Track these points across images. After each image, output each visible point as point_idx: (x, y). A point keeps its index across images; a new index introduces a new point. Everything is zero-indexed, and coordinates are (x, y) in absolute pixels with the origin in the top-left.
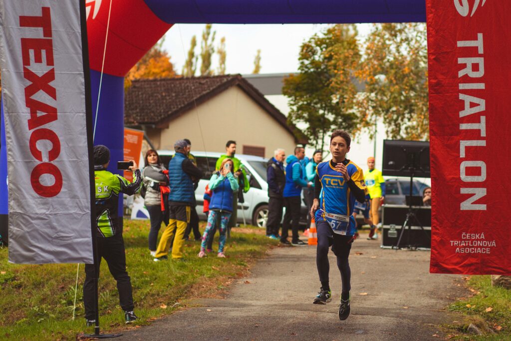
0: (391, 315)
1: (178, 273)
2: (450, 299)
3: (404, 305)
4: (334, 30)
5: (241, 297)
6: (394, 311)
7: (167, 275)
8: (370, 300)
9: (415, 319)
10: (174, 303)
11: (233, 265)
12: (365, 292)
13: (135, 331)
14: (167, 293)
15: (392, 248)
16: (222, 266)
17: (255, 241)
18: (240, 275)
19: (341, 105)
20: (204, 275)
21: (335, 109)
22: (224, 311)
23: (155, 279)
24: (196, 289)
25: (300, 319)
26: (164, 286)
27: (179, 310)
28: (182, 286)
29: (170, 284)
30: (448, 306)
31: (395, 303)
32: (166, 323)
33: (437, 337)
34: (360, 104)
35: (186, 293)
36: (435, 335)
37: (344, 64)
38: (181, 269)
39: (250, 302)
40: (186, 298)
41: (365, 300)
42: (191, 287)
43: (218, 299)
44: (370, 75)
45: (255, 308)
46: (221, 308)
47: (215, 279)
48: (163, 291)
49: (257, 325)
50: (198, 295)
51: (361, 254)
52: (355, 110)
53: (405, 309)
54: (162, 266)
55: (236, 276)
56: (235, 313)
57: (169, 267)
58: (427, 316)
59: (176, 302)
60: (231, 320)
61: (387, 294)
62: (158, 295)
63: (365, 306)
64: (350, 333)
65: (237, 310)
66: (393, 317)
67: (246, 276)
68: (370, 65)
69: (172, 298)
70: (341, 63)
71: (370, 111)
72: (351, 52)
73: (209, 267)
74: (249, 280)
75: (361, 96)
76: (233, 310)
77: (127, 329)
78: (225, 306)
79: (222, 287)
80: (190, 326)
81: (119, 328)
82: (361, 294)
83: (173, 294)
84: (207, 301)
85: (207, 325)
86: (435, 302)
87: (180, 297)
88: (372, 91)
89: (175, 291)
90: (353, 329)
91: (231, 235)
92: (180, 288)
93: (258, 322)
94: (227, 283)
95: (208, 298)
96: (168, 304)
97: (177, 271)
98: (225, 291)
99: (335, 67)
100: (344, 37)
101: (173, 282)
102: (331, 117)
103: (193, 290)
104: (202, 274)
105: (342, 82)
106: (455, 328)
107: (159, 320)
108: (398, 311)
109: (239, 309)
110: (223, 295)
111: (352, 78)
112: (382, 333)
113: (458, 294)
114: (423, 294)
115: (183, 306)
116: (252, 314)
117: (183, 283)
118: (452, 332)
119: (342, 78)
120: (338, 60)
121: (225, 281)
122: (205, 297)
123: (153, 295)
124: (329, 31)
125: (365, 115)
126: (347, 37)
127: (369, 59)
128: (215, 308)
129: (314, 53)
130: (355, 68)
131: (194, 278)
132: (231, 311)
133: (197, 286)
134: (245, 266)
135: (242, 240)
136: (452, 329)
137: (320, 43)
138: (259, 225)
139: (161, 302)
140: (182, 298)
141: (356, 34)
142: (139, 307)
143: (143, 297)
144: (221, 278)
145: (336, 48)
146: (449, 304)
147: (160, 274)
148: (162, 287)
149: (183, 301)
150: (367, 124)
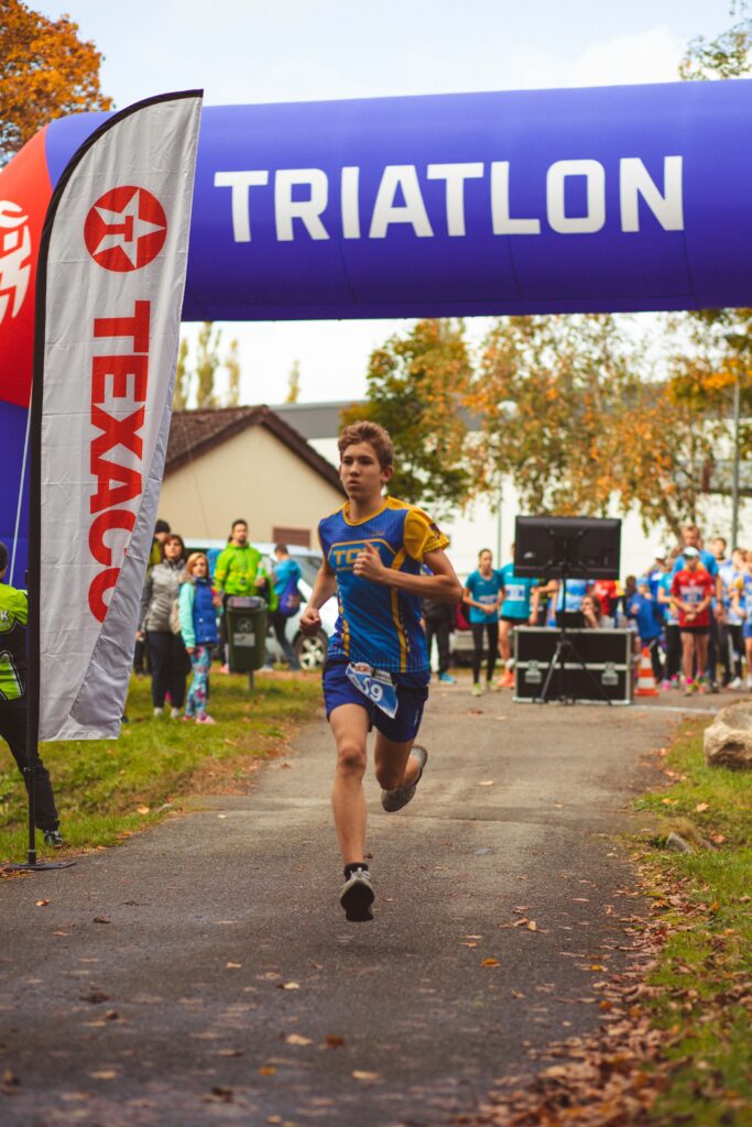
0: (535, 819)
1: (167, 752)
2: (634, 790)
3: (557, 803)
4: (427, 326)
5: (278, 791)
6: (539, 813)
7: (148, 755)
8: (498, 793)
9: (575, 825)
10: (161, 805)
11: (261, 737)
12: (489, 779)
13: (98, 857)
14: (148, 787)
15: (534, 702)
16: (243, 738)
17: (298, 694)
18: (272, 754)
19: (440, 455)
20: (211, 755)
21: (430, 463)
22: (248, 818)
23: (127, 762)
24: (198, 779)
25: (380, 829)
26: (143, 775)
27: (171, 817)
28: (175, 774)
29: (155, 773)
30: (631, 803)
31: (541, 799)
32: (150, 841)
33: (614, 858)
34: (473, 454)
35: (181, 786)
36: (611, 854)
37: (445, 385)
38: (171, 745)
39: (291, 801)
40: (182, 794)
41: (489, 793)
42: (191, 776)
43: (236, 796)
44: (488, 403)
45: (300, 811)
46: (243, 813)
47: (230, 762)
48: (141, 785)
49: (306, 842)
50: (203, 790)
51: (480, 713)
52: (464, 464)
53: (557, 809)
54: (139, 740)
55: (267, 755)
56: (267, 822)
57: (151, 742)
58: (597, 820)
59: (164, 802)
60: (260, 833)
61: (526, 783)
62: (134, 790)
63: (490, 804)
64: (466, 853)
65: (271, 816)
66: (538, 823)
67: (284, 755)
68: (489, 386)
69: (158, 795)
70: (439, 383)
71: (490, 466)
72: (457, 365)
73: (219, 740)
74: (288, 762)
75: (474, 439)
76: (264, 816)
77: (83, 852)
78: (249, 809)
79: (243, 776)
80: (189, 845)
81: (70, 851)
82: (483, 783)
83: (158, 789)
84: (217, 800)
85: (220, 845)
86: (609, 795)
87: (172, 792)
88: (492, 430)
89: (163, 782)
90: (470, 847)
91: (257, 684)
92: (171, 778)
93: (307, 837)
94: (252, 768)
95: (220, 794)
96: (151, 806)
97: (166, 748)
98: (248, 783)
99: (430, 390)
100: (442, 337)
101: (158, 767)
102: (423, 475)
103: (192, 781)
104: (208, 753)
105: (441, 416)
106: (644, 842)
107: (137, 836)
108: (546, 813)
109: (274, 813)
110: (246, 789)
111: (460, 409)
112: (521, 852)
113: (647, 781)
114: (588, 781)
115: (177, 810)
116: (296, 822)
117: (176, 770)
118: (639, 848)
119: (441, 408)
120: (433, 378)
121: (247, 764)
122: (215, 793)
123: (124, 791)
124: (419, 329)
125: (481, 472)
126: (448, 335)
127: (487, 377)
128: (232, 813)
129: (393, 366)
130: (464, 392)
131: (194, 760)
132: (259, 817)
133: (201, 774)
134: (282, 737)
135: (274, 692)
136: (640, 842)
137: (402, 348)
138: (304, 665)
139: (138, 803)
140: (174, 795)
141: (463, 330)
142: (100, 811)
143: (107, 795)
144: (241, 759)
145: (429, 357)
146: (633, 799)
147: (136, 753)
148: (140, 777)
149: (177, 801)
150: (486, 487)
